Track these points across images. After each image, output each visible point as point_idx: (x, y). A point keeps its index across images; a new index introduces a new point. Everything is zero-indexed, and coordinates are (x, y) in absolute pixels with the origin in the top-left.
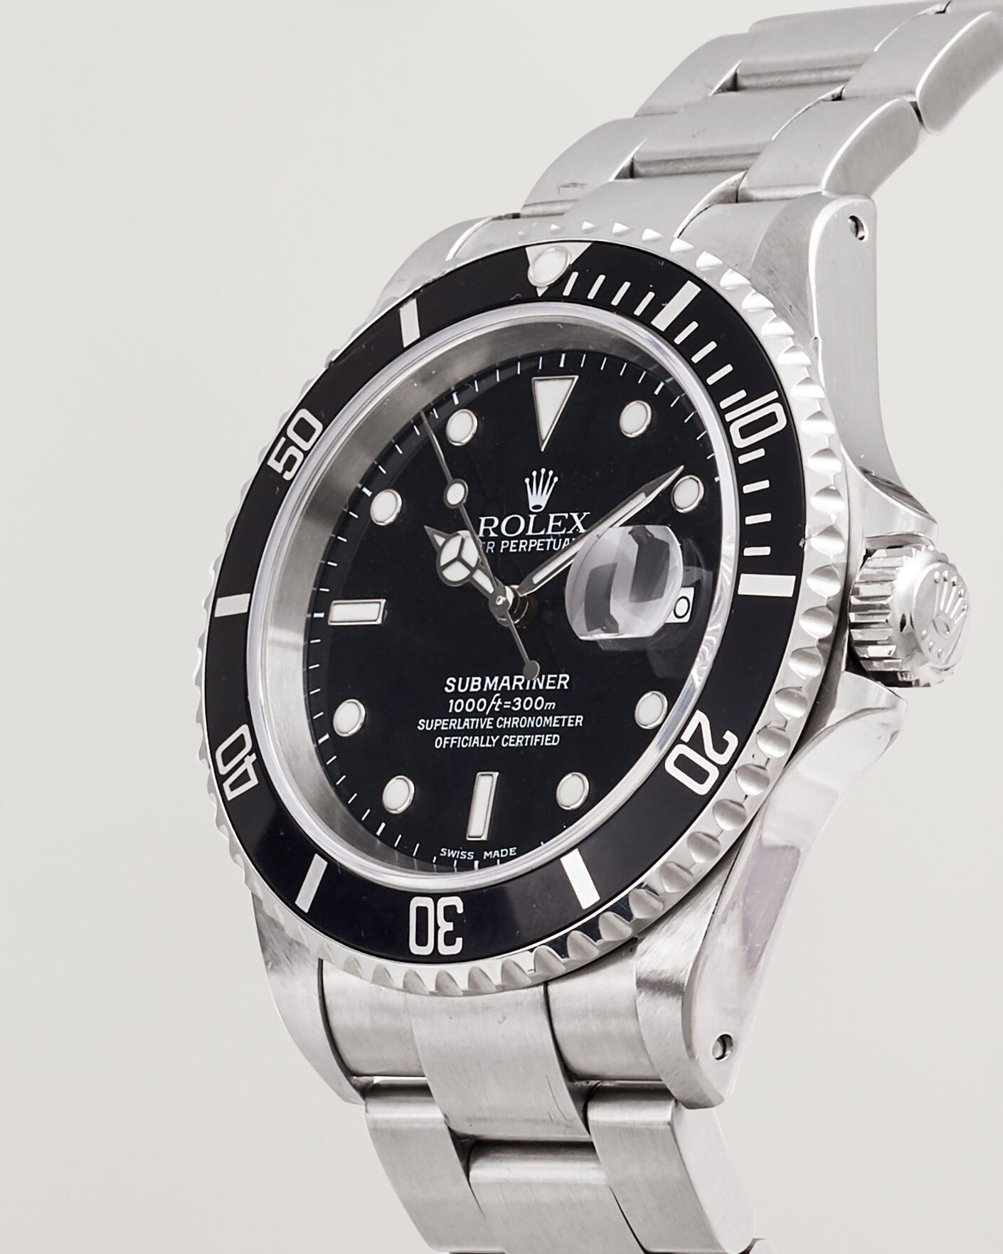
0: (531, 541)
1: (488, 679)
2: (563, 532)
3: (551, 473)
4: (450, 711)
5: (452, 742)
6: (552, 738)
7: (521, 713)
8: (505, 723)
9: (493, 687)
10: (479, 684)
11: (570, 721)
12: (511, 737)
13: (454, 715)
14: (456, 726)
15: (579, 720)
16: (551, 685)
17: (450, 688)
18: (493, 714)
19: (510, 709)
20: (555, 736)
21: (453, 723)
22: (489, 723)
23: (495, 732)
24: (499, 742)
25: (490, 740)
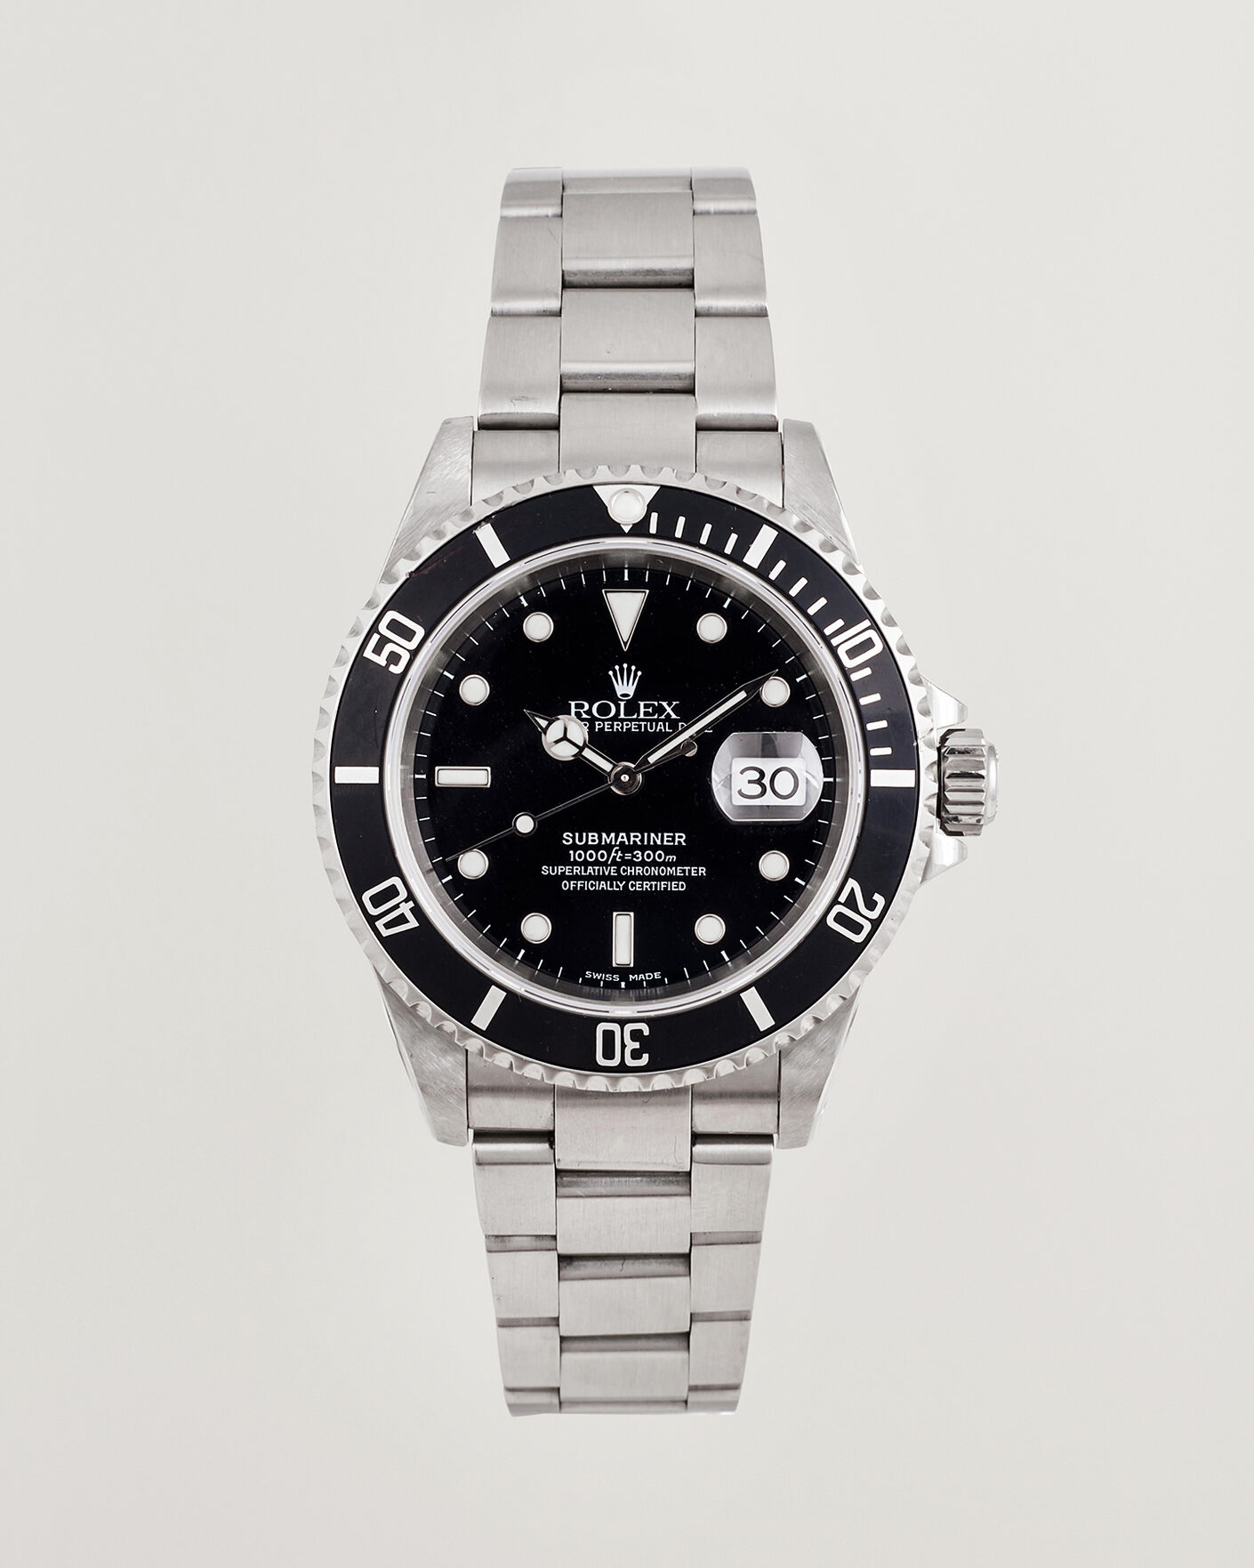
0: (625, 723)
1: (604, 835)
2: (656, 717)
3: (633, 668)
4: (572, 860)
5: (579, 885)
6: (678, 885)
7: (643, 864)
8: (629, 871)
9: (611, 841)
10: (596, 838)
11: (693, 871)
12: (638, 883)
13: (575, 863)
14: (581, 872)
15: (702, 871)
16: (668, 841)
17: (568, 841)
18: (614, 863)
19: (632, 859)
20: (680, 883)
21: (577, 870)
22: (612, 871)
23: (620, 878)
24: (626, 886)
25: (617, 884)
